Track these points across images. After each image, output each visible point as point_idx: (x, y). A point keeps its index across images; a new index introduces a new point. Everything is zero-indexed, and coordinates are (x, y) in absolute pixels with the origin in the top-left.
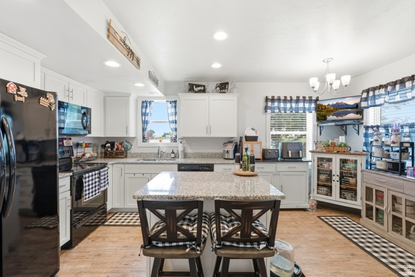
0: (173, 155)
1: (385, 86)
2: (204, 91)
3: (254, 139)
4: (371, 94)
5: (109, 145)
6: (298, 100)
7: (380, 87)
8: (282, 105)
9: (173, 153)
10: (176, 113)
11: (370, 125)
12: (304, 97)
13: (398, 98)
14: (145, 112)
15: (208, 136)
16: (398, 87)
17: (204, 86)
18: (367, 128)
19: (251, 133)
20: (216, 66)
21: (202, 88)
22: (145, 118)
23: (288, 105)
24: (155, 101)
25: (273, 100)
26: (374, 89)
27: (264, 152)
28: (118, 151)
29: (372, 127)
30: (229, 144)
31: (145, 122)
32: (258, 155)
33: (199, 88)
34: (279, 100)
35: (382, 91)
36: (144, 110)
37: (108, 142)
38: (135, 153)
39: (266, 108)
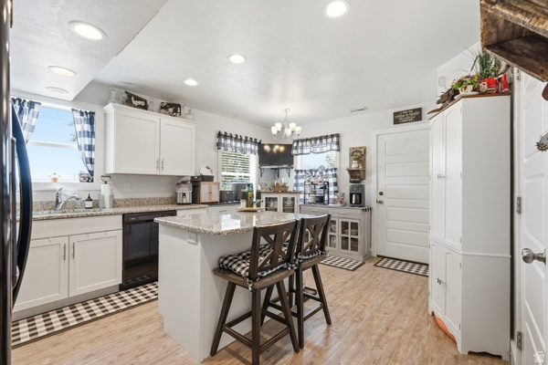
0: (89, 204)
1: (310, 140)
2: (145, 107)
3: (210, 179)
4: (300, 144)
6: (246, 141)
7: (307, 140)
8: (233, 143)
9: (89, 199)
10: (93, 133)
11: (299, 169)
12: (246, 138)
13: (318, 150)
15: (158, 173)
16: (318, 141)
17: (145, 101)
18: (297, 171)
19: (206, 173)
20: (191, 82)
21: (143, 104)
23: (239, 144)
24: (43, 104)
25: (226, 136)
26: (302, 141)
27: (222, 193)
29: (301, 171)
30: (183, 185)
32: (216, 198)
33: (140, 103)
34: (231, 137)
35: (308, 143)
39: (219, 145)
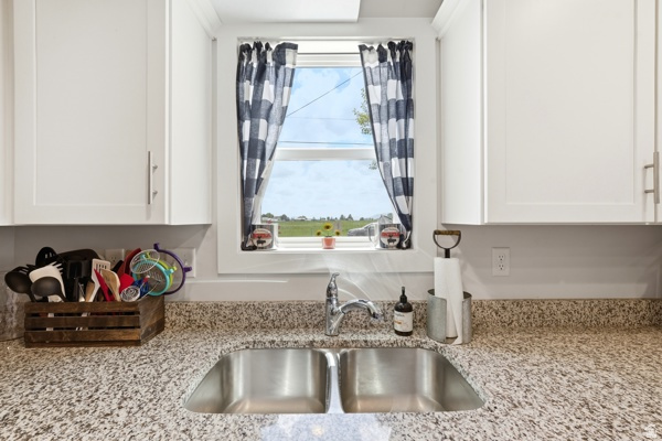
5: (52, 271)
10: (409, 103)
14: (257, 101)
22: (254, 129)
24: (303, 45)
28: (107, 307)
31: (253, 151)
36: (249, 89)
37: (44, 258)
38: (202, 307)
